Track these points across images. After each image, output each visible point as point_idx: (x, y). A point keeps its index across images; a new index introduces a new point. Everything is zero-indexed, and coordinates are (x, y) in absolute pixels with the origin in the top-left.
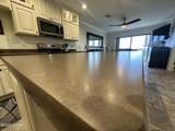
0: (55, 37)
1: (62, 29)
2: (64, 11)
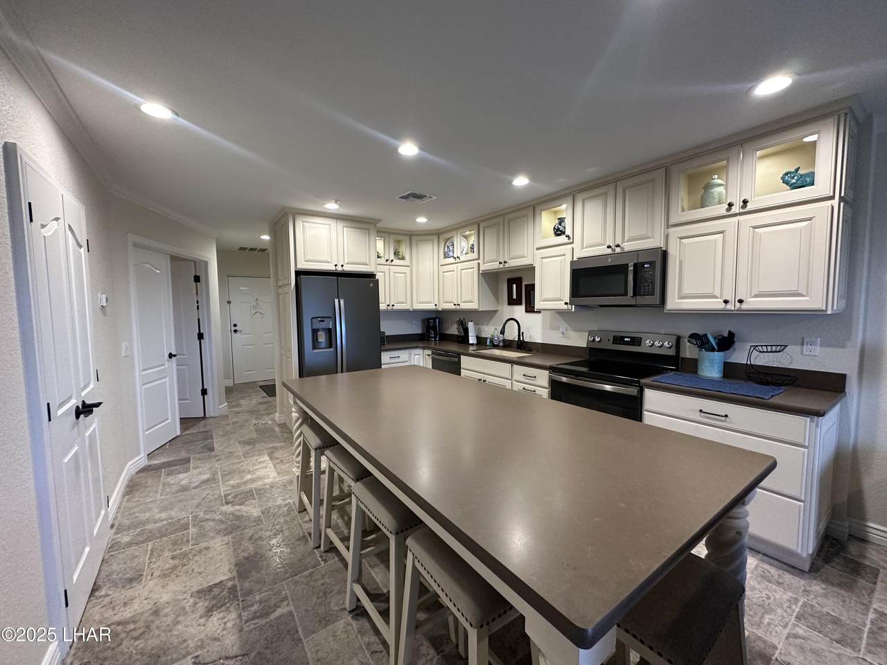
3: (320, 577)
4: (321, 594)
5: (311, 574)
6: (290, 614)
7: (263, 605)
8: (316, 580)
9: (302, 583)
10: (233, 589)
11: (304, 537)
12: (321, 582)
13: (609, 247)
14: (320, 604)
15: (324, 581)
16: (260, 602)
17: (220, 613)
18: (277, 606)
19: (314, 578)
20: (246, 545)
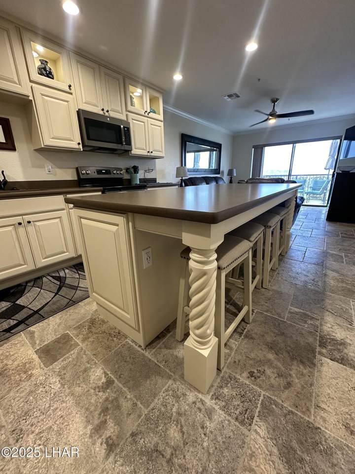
0: (112, 151)
1: (127, 131)
2: (131, 88)
3: (264, 307)
4: (271, 300)
5: (267, 311)
6: (292, 305)
7: (306, 319)
8: (268, 307)
9: (275, 311)
10: (323, 344)
11: (246, 336)
12: (266, 304)
13: (103, 110)
14: (275, 298)
15: (264, 303)
16: (305, 322)
17: (335, 336)
18: (297, 313)
19: (268, 308)
20: (297, 381)
